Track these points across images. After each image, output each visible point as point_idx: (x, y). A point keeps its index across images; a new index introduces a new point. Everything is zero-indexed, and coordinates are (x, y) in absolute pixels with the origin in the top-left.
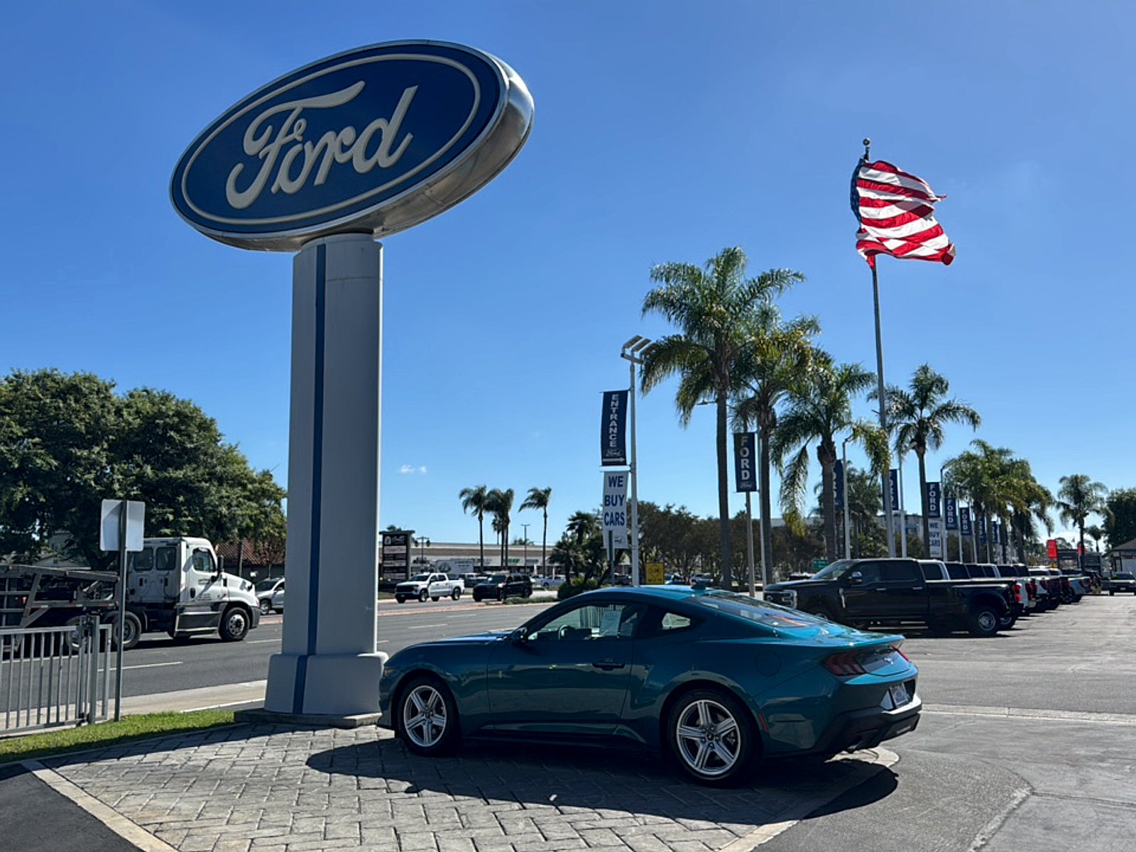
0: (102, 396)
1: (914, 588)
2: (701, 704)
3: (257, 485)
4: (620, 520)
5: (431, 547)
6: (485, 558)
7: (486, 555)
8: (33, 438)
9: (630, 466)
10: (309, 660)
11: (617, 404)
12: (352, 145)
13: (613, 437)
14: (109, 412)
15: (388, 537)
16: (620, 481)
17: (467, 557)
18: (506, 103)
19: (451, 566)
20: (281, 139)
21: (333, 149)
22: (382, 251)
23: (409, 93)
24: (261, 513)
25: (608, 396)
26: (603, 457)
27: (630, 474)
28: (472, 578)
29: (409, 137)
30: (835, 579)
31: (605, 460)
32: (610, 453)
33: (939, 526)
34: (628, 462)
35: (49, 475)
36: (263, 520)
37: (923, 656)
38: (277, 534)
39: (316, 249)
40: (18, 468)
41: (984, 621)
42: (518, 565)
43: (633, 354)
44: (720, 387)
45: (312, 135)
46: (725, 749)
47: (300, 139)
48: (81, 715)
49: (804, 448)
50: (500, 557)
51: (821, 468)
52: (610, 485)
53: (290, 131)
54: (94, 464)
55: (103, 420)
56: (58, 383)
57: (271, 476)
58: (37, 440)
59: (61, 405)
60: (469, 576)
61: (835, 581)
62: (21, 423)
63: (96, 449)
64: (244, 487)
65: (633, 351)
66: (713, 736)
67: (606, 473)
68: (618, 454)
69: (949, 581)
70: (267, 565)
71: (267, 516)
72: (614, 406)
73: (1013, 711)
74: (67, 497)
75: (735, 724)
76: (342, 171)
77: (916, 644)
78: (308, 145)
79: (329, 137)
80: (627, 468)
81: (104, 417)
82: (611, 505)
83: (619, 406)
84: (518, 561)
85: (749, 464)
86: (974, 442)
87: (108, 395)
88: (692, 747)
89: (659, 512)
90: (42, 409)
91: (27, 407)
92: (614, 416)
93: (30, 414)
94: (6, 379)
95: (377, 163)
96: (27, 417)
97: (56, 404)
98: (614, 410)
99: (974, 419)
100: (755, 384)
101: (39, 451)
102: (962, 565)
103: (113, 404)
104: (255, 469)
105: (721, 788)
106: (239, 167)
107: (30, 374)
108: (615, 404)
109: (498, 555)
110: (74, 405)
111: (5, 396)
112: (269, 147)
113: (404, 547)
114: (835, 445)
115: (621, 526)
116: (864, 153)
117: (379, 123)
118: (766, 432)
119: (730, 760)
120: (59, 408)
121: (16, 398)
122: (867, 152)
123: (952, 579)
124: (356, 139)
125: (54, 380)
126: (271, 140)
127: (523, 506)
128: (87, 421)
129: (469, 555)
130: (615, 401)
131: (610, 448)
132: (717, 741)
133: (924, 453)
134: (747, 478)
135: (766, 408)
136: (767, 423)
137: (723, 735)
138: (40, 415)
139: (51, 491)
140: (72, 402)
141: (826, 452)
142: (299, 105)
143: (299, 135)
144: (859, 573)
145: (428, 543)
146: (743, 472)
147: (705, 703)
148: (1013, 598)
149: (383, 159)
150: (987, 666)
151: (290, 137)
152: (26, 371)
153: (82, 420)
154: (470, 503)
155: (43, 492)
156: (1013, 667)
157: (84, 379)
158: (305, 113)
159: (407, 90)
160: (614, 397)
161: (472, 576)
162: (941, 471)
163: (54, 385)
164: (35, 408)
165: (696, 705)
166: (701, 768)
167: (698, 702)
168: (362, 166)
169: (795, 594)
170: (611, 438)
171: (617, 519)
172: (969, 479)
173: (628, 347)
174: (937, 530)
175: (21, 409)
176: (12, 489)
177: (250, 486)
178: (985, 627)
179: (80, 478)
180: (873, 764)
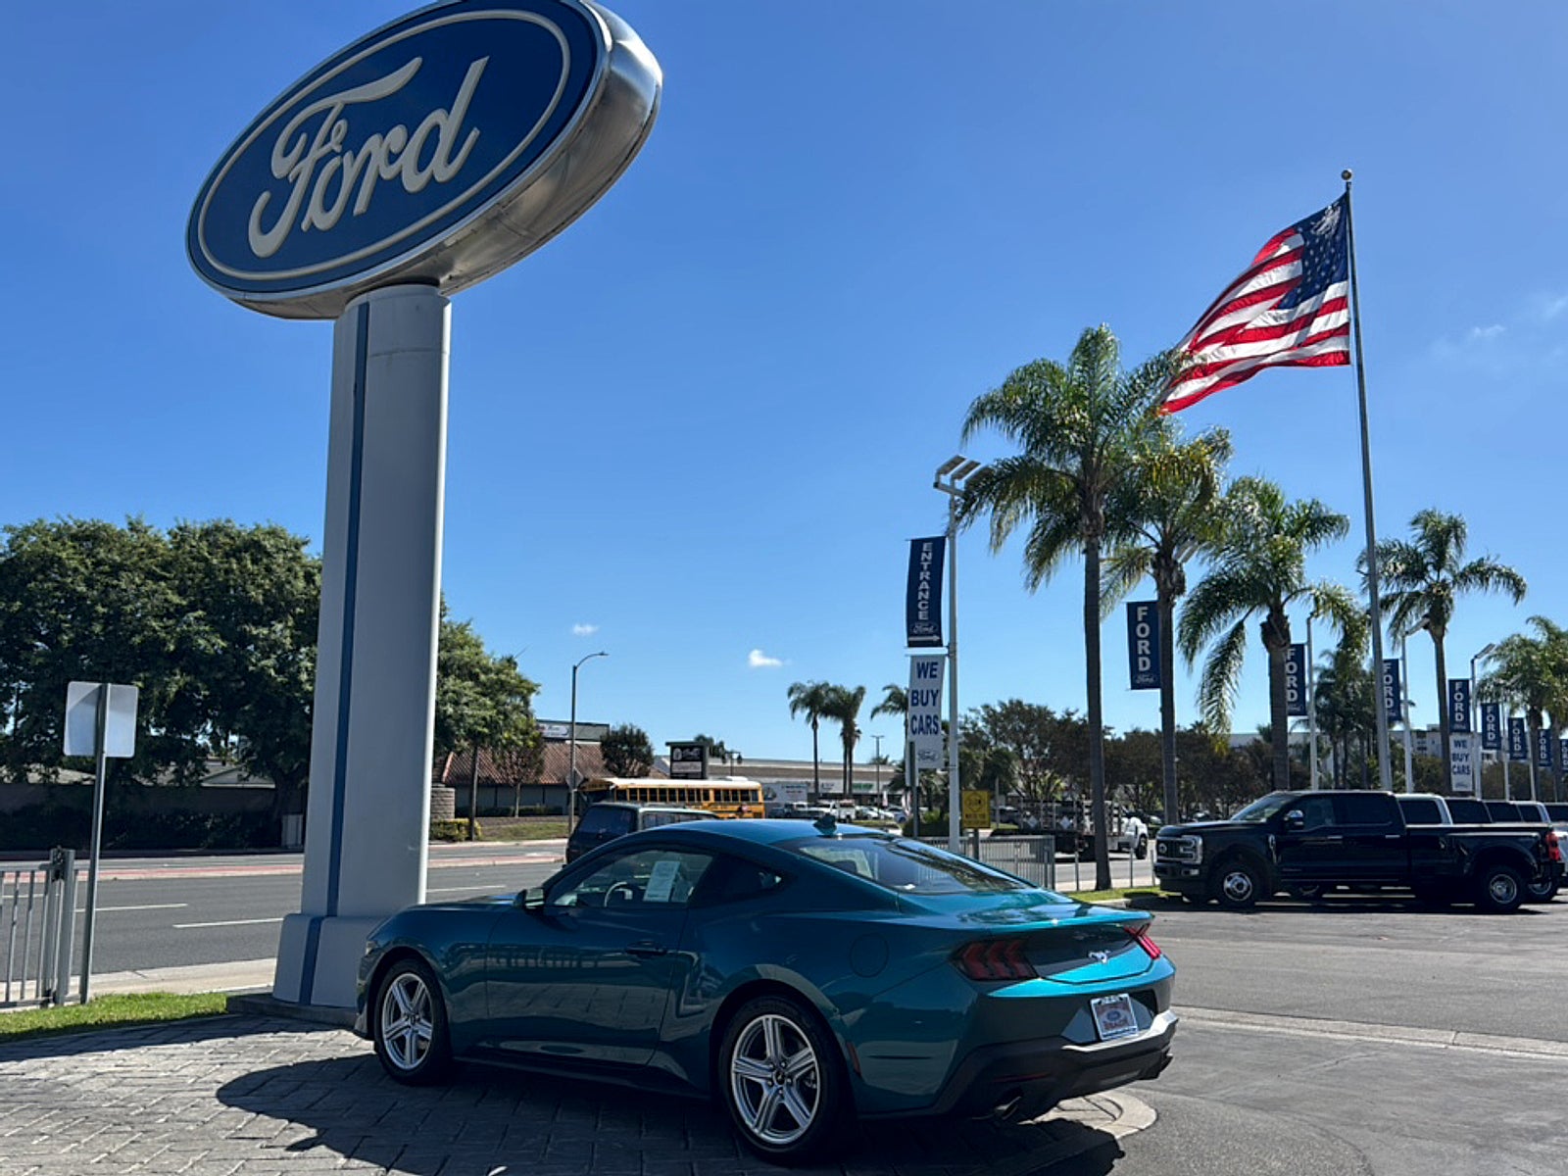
0: (290, 555)
1: (1387, 836)
2: (767, 1020)
3: (493, 676)
4: (933, 726)
5: (743, 765)
6: (821, 781)
7: (824, 777)
8: (196, 610)
9: (948, 647)
10: (324, 923)
11: (930, 557)
12: (401, 153)
13: (923, 605)
14: (296, 577)
15: (679, 750)
16: (932, 670)
17: (799, 780)
18: (606, 70)
19: (776, 790)
20: (316, 153)
21: (378, 162)
22: (448, 310)
23: (477, 68)
24: (499, 713)
25: (917, 545)
26: (910, 634)
27: (947, 660)
28: (801, 809)
29: (474, 134)
30: (1263, 820)
31: (912, 639)
32: (919, 628)
33: (1468, 744)
34: (945, 642)
35: (215, 661)
36: (501, 722)
37: (1376, 941)
38: (521, 743)
39: (357, 309)
40: (175, 651)
41: (1499, 889)
42: (871, 792)
43: (953, 484)
44: (1090, 533)
45: (353, 143)
46: (799, 1100)
47: (338, 149)
48: (47, 993)
49: (1240, 626)
50: (842, 781)
51: (1267, 654)
52: (919, 676)
53: (327, 139)
54: (274, 646)
55: (288, 587)
56: (233, 538)
57: (515, 664)
58: (200, 613)
59: (235, 566)
60: (799, 806)
61: (1262, 824)
62: (181, 593)
63: (279, 627)
64: (474, 677)
65: (953, 478)
66: (783, 1076)
67: (913, 657)
68: (930, 630)
69: (1452, 825)
70: (515, 785)
71: (506, 717)
72: (926, 560)
73: (1462, 1037)
74: (239, 690)
75: (814, 1059)
76: (389, 190)
77: (1379, 922)
78: (348, 155)
79: (373, 144)
80: (943, 651)
81: (289, 583)
82: (920, 705)
83: (932, 560)
84: (870, 786)
85: (1149, 648)
86: (1533, 619)
87: (298, 554)
88: (754, 1091)
89: (1053, 720)
90: (209, 571)
91: (190, 570)
92: (925, 575)
93: (192, 580)
94: (169, 533)
95: (432, 177)
96: (189, 583)
97: (226, 566)
98: (925, 565)
99: (1517, 588)
100: (1152, 529)
101: (202, 628)
102: (1480, 803)
103: (303, 566)
104: (493, 653)
105: (790, 1166)
106: (265, 196)
107: (198, 526)
108: (927, 557)
109: (838, 778)
110: (250, 566)
111: (162, 555)
112: (301, 164)
113: (699, 764)
114: (1289, 620)
115: (933, 735)
116: (1344, 191)
117: (437, 116)
118: (1168, 600)
119: (804, 1118)
120: (233, 570)
121: (176, 559)
122: (1348, 189)
123: (1455, 822)
124: (408, 140)
125: (227, 535)
126: (304, 155)
127: (876, 711)
128: (267, 587)
129: (802, 777)
130: (927, 553)
131: (918, 620)
132: (790, 1085)
133: (1443, 635)
134: (1147, 668)
135: (1167, 564)
136: (1169, 585)
137: (797, 1076)
138: (207, 580)
139: (217, 681)
140: (249, 562)
141: (1275, 632)
142: (338, 101)
143: (337, 144)
144: (1300, 812)
145: (740, 759)
146: (1141, 659)
147: (774, 1020)
148: (1547, 855)
149: (442, 170)
150: (1458, 959)
151: (326, 149)
152: (195, 522)
153: (260, 586)
154: (800, 705)
155: (205, 682)
156: (1506, 963)
157: (269, 533)
158: (348, 111)
159: (473, 65)
160: (925, 547)
161: (803, 806)
162: (1472, 662)
163: (228, 540)
164: (200, 572)
165: (761, 1022)
166: (762, 1131)
167: (763, 1018)
168: (413, 182)
169: (1200, 842)
170: (920, 606)
171: (928, 725)
172: (1519, 675)
173: (946, 473)
174: (1466, 751)
175: (182, 572)
176: (166, 679)
177: (483, 677)
178: (1500, 898)
179: (255, 665)
180: (1098, 1130)
